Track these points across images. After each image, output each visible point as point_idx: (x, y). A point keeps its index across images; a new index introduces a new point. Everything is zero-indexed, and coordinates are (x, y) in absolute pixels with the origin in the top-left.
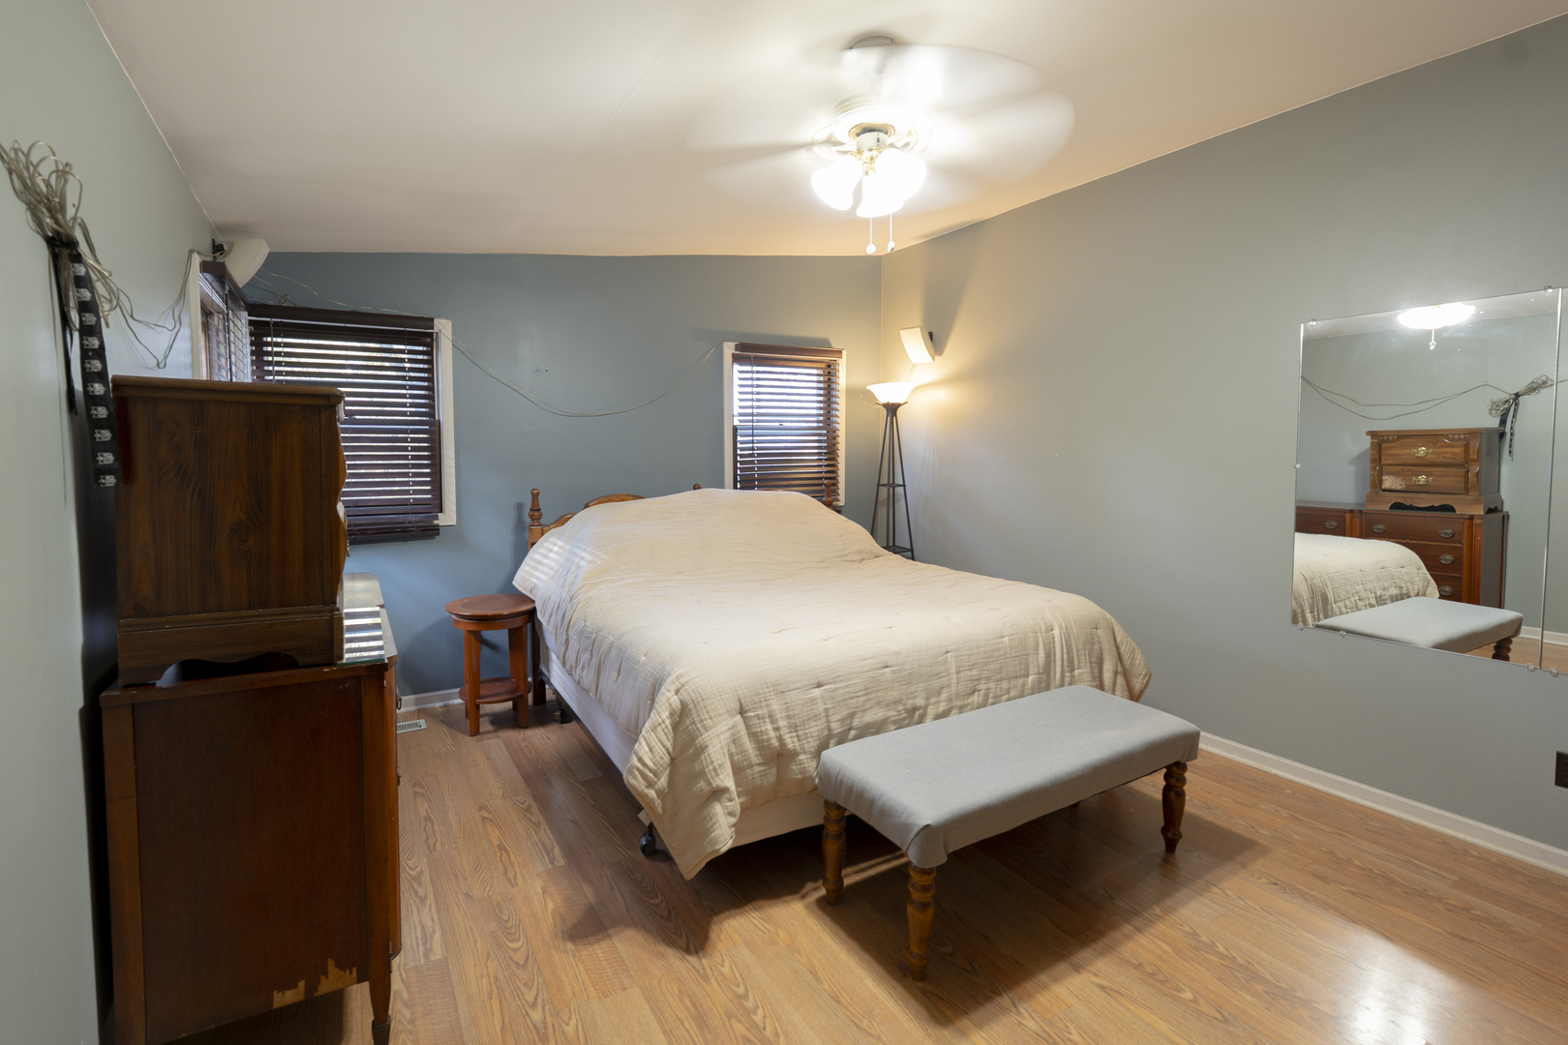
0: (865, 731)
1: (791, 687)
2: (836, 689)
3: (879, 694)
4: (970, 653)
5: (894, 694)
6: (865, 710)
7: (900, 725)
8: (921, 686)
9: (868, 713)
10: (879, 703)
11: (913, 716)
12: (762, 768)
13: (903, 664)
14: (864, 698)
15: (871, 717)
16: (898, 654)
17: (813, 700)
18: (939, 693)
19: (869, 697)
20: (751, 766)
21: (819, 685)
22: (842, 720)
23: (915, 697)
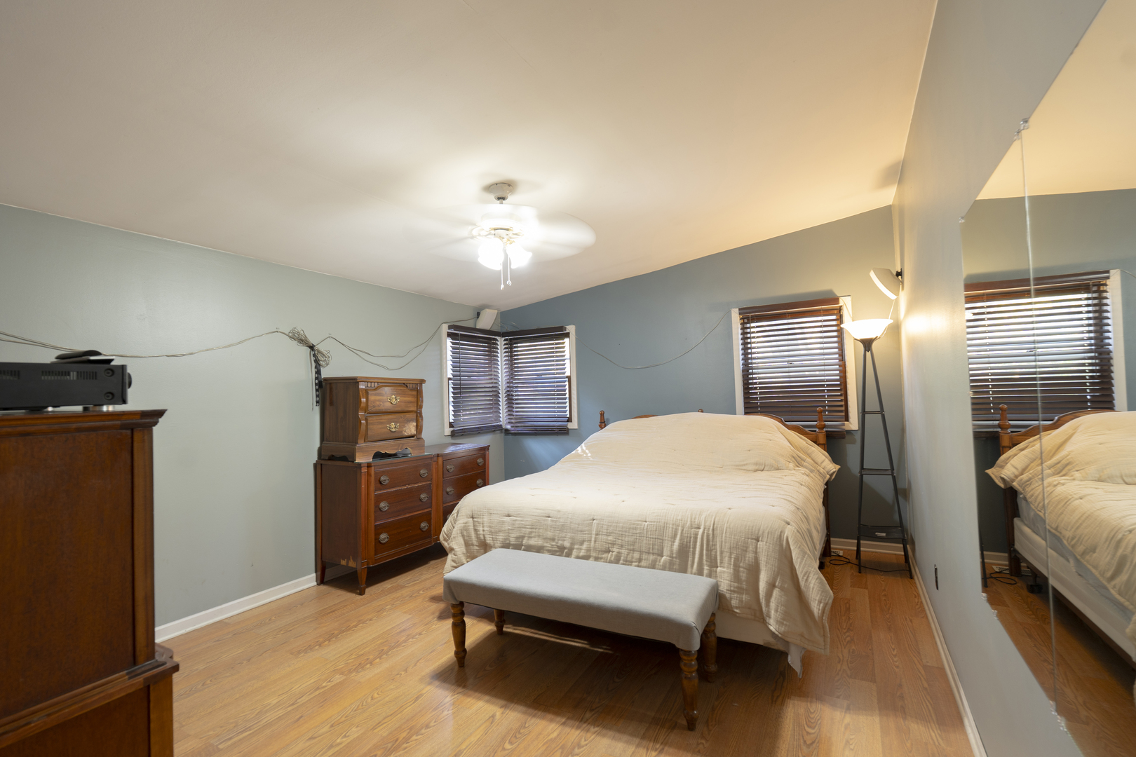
0: (529, 548)
1: (495, 512)
2: (516, 520)
3: (541, 531)
4: (610, 524)
5: (550, 534)
6: (531, 537)
7: (552, 552)
8: (569, 535)
9: (533, 539)
10: (539, 536)
11: (562, 551)
12: (477, 548)
13: (560, 518)
14: (530, 530)
15: (533, 542)
16: (559, 511)
17: (503, 522)
18: (582, 543)
19: (534, 530)
20: (473, 545)
21: (509, 516)
22: (517, 538)
23: (564, 540)
